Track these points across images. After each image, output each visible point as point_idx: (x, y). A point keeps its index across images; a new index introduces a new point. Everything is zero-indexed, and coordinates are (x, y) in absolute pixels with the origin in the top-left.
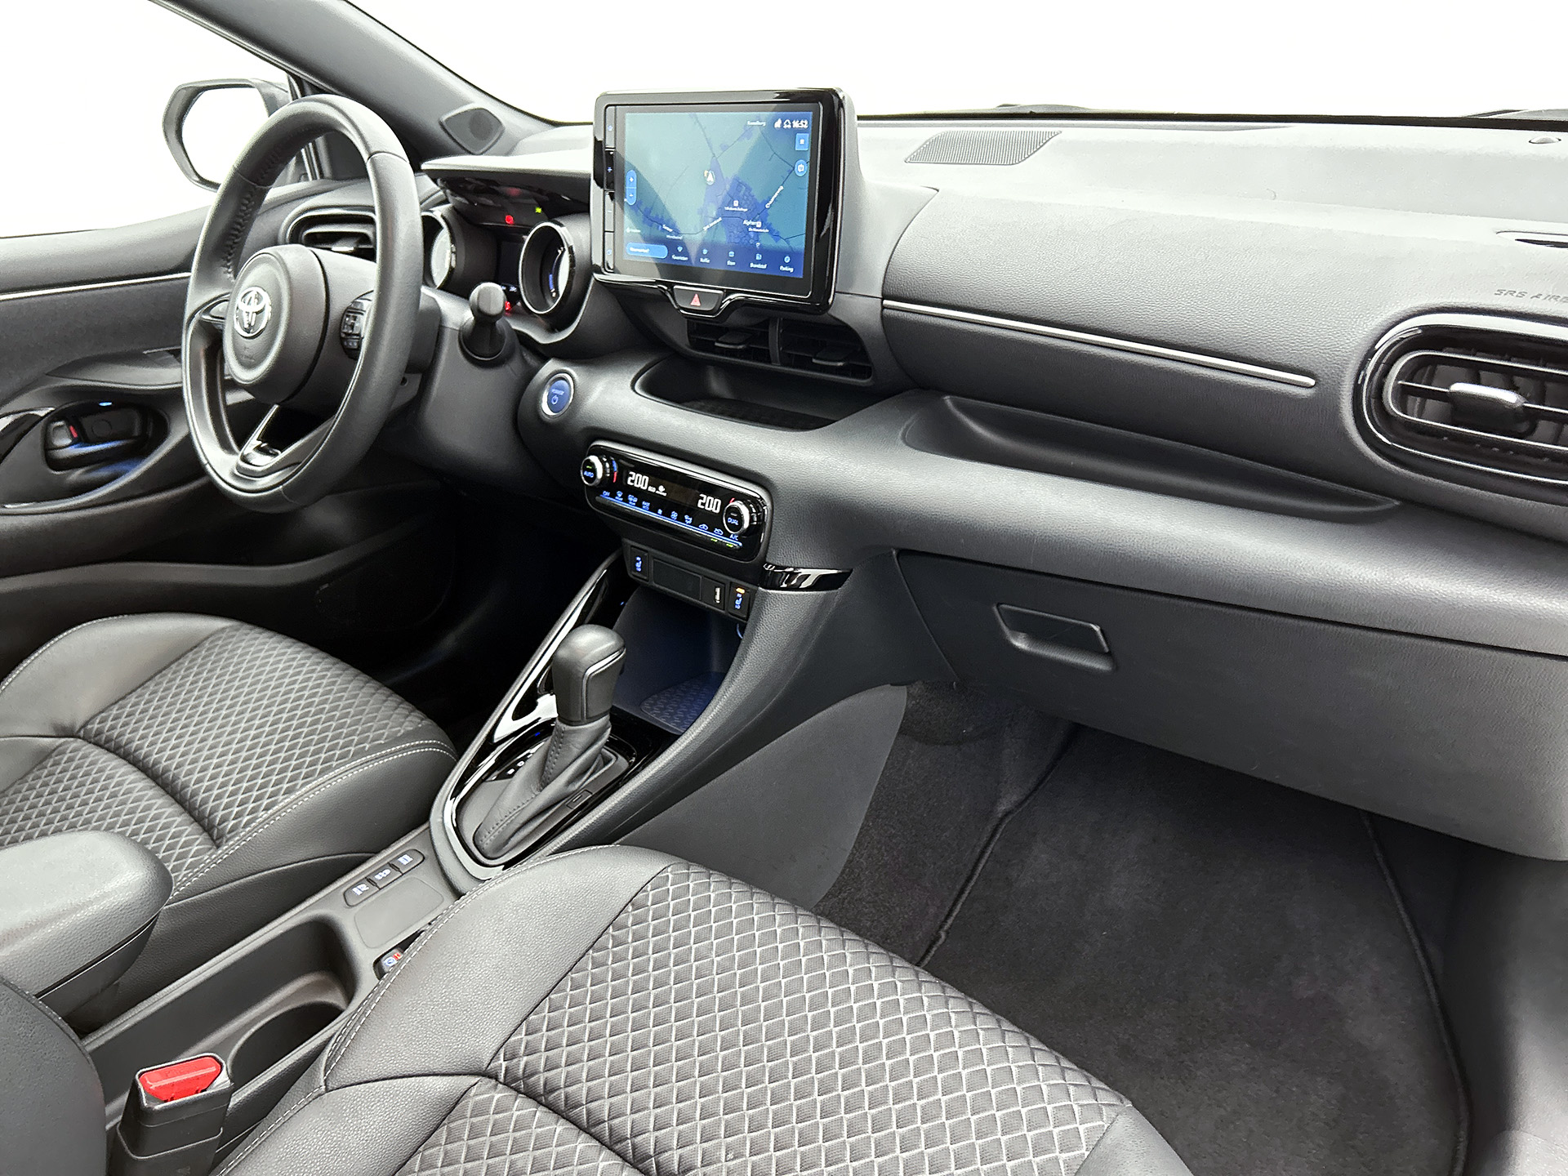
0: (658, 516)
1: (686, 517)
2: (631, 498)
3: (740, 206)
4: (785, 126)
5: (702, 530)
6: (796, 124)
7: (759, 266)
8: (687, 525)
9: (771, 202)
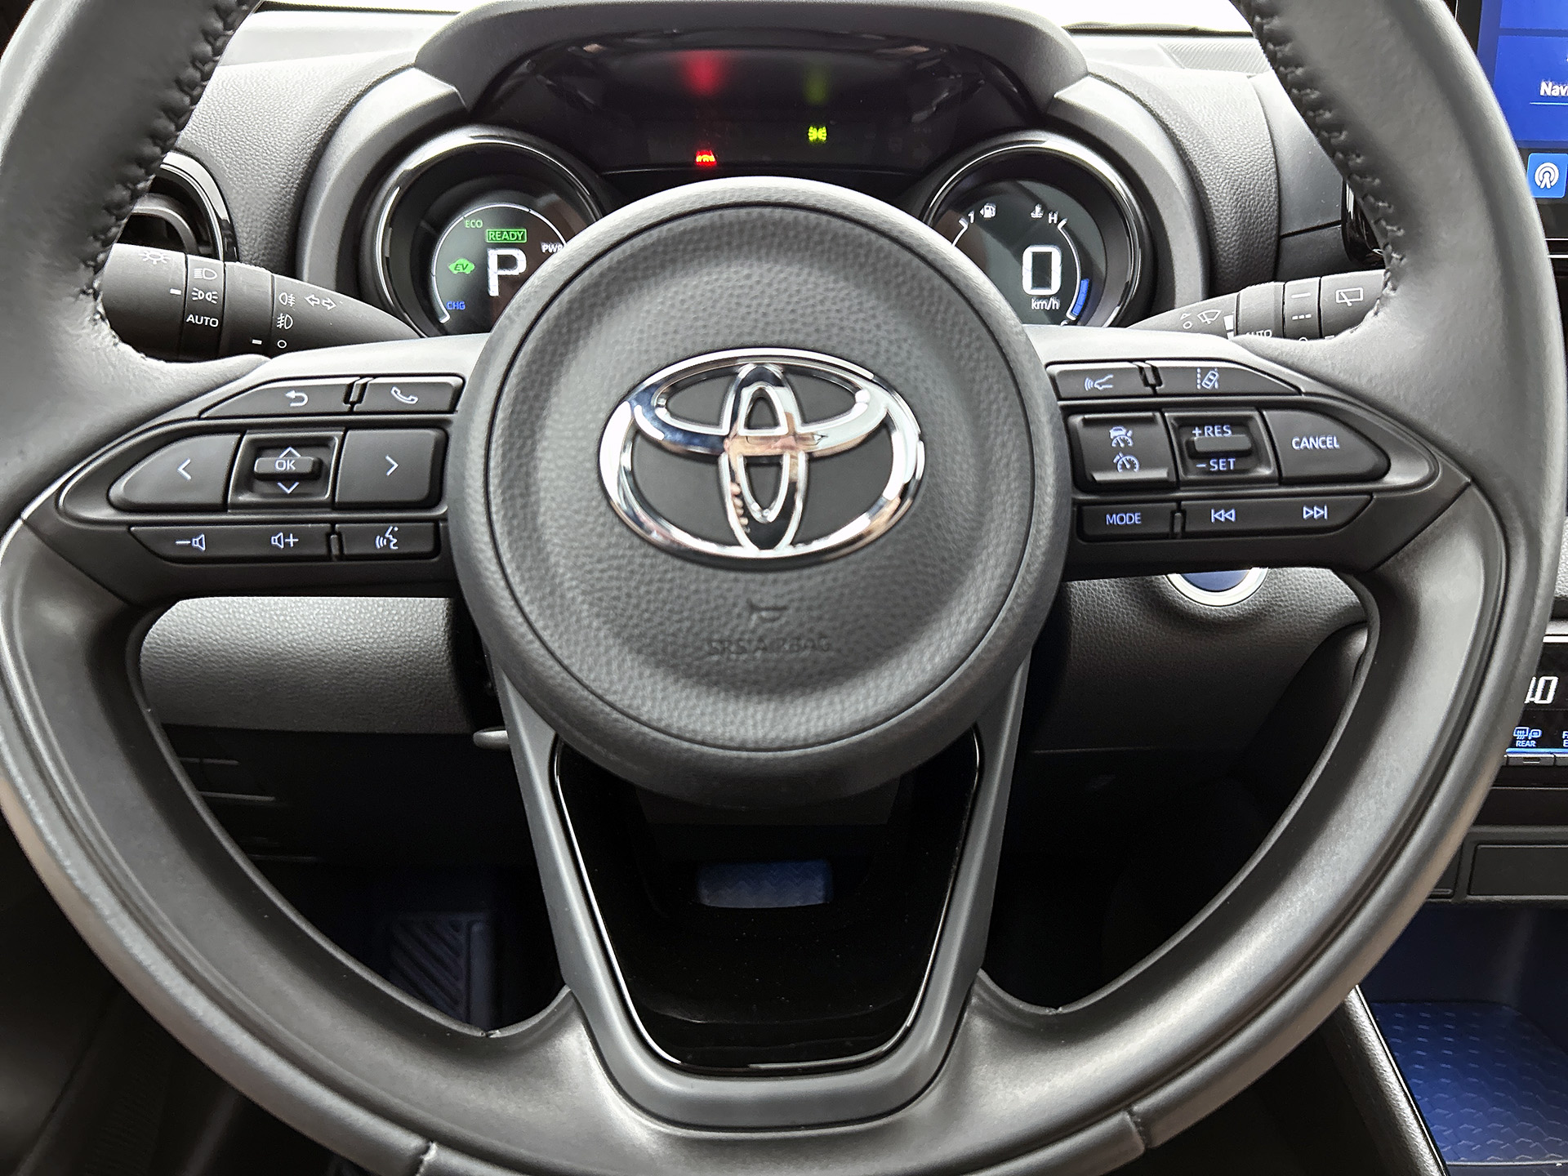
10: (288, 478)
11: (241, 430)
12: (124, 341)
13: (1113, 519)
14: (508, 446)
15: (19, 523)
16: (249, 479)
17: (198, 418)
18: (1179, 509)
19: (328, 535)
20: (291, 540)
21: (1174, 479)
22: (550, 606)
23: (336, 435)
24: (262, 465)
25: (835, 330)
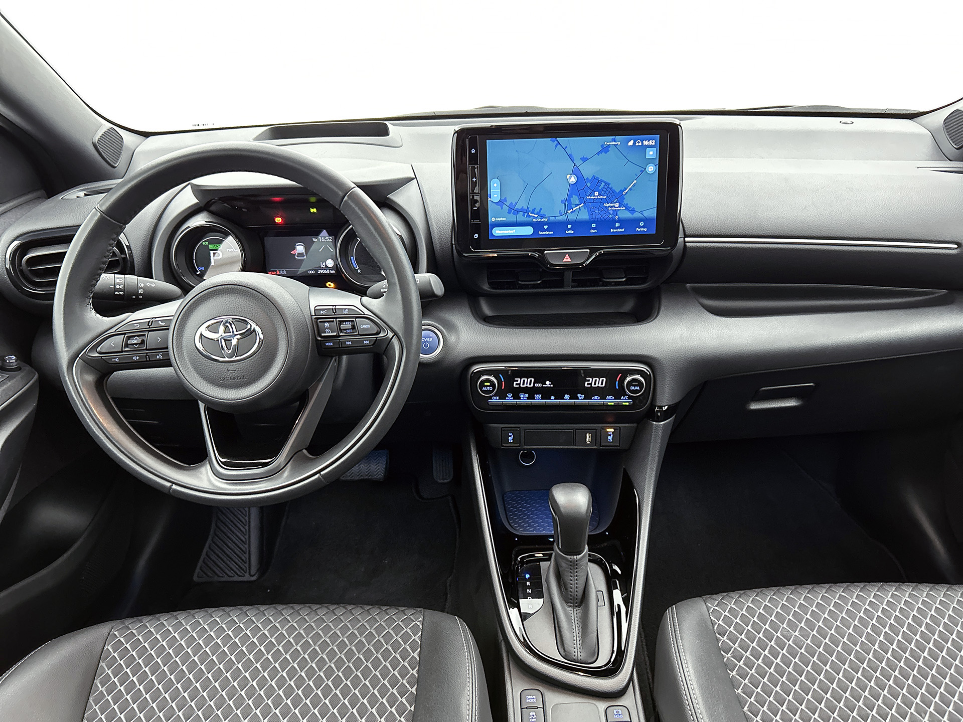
0: (553, 400)
1: (579, 395)
2: (521, 395)
3: (600, 195)
4: (637, 144)
5: (596, 400)
6: (646, 143)
7: (618, 230)
8: (581, 400)
9: (627, 191)
10: (136, 344)
11: (125, 334)
12: (98, 313)
13: (327, 344)
14: (177, 339)
15: (78, 358)
16: (127, 345)
17: (115, 332)
18: (340, 342)
19: (146, 356)
20: (138, 358)
21: (338, 335)
22: (188, 372)
23: (146, 333)
24: (129, 342)
25: (243, 311)
